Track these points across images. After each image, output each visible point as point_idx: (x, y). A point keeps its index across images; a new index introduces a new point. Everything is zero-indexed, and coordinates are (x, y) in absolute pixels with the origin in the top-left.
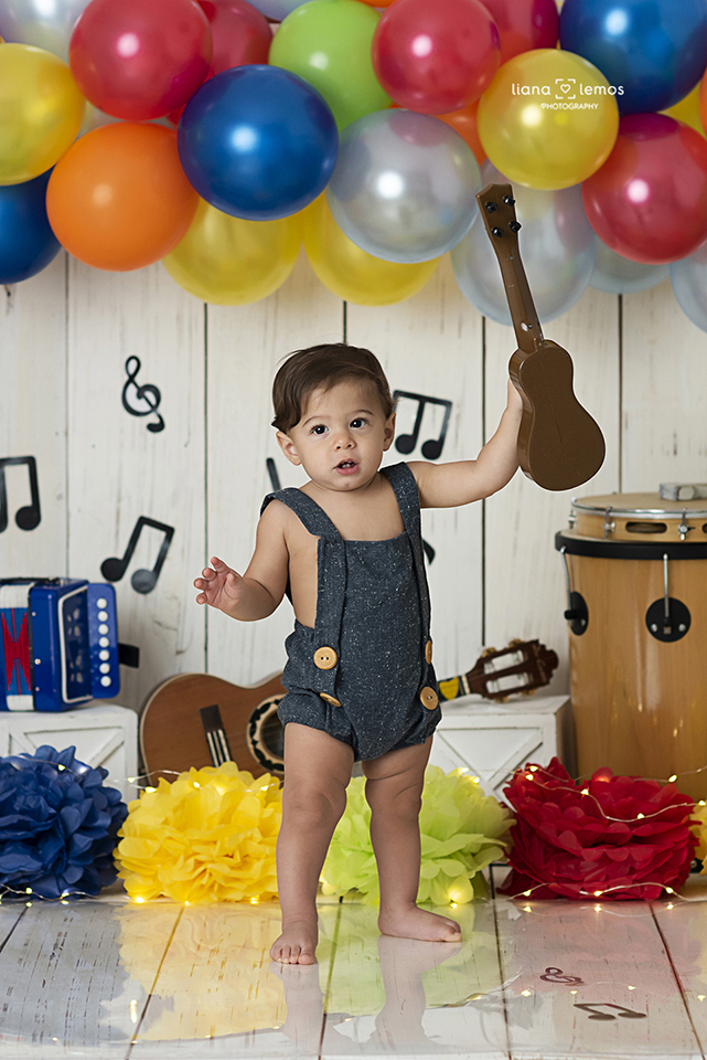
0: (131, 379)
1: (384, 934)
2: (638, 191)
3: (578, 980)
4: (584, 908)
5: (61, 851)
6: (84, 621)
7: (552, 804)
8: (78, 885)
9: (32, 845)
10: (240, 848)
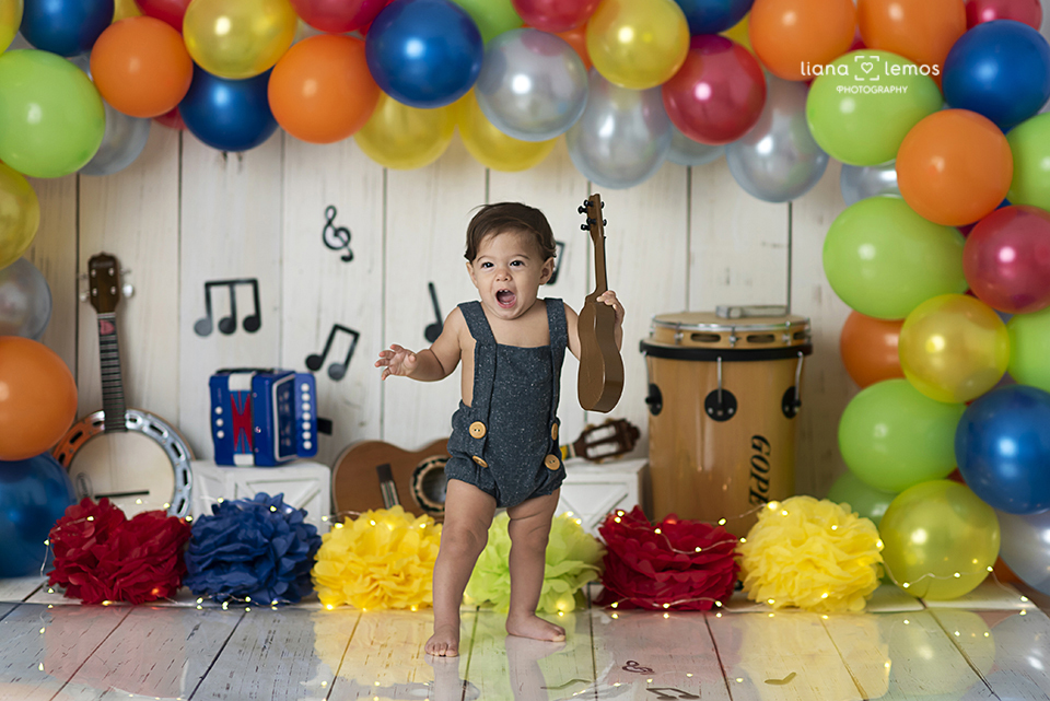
0: (330, 223)
1: (510, 634)
2: (703, 91)
3: (650, 670)
4: (656, 615)
5: (272, 571)
6: (292, 401)
7: (634, 540)
8: (284, 595)
9: (251, 565)
10: (405, 569)
